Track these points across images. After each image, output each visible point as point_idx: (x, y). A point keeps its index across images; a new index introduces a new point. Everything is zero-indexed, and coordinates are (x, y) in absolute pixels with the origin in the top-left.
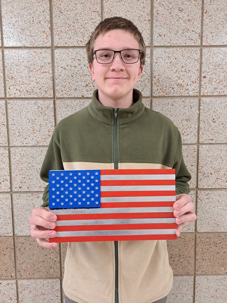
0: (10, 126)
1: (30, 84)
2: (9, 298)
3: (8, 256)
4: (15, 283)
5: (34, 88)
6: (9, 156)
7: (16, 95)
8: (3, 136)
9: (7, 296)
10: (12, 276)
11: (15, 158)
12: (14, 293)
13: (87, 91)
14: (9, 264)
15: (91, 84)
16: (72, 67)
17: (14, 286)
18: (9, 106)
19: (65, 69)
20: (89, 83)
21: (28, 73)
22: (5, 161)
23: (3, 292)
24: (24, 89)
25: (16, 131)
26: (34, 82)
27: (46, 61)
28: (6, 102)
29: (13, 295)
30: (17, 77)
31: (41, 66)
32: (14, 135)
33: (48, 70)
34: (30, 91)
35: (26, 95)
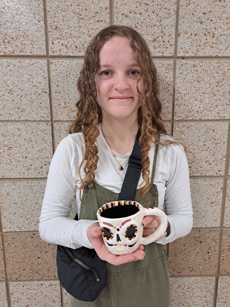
0: (53, 95)
1: (80, 37)
2: (51, 301)
3: (51, 253)
4: (59, 283)
5: (85, 42)
6: (53, 134)
7: (61, 52)
8: (44, 107)
9: (49, 298)
10: (55, 276)
11: (60, 136)
12: (57, 295)
13: (155, 48)
14: (51, 263)
15: (160, 38)
16: (136, 14)
17: (58, 288)
18: (52, 68)
19: (127, 16)
20: (158, 37)
21: (78, 22)
22: (47, 139)
23: (45, 294)
24: (73, 43)
25: (62, 101)
26: (86, 34)
27: (101, 5)
28: (48, 61)
29: (56, 297)
30: (63, 26)
31: (95, 12)
32: (58, 107)
33: (104, 18)
34: (79, 47)
35: (75, 52)
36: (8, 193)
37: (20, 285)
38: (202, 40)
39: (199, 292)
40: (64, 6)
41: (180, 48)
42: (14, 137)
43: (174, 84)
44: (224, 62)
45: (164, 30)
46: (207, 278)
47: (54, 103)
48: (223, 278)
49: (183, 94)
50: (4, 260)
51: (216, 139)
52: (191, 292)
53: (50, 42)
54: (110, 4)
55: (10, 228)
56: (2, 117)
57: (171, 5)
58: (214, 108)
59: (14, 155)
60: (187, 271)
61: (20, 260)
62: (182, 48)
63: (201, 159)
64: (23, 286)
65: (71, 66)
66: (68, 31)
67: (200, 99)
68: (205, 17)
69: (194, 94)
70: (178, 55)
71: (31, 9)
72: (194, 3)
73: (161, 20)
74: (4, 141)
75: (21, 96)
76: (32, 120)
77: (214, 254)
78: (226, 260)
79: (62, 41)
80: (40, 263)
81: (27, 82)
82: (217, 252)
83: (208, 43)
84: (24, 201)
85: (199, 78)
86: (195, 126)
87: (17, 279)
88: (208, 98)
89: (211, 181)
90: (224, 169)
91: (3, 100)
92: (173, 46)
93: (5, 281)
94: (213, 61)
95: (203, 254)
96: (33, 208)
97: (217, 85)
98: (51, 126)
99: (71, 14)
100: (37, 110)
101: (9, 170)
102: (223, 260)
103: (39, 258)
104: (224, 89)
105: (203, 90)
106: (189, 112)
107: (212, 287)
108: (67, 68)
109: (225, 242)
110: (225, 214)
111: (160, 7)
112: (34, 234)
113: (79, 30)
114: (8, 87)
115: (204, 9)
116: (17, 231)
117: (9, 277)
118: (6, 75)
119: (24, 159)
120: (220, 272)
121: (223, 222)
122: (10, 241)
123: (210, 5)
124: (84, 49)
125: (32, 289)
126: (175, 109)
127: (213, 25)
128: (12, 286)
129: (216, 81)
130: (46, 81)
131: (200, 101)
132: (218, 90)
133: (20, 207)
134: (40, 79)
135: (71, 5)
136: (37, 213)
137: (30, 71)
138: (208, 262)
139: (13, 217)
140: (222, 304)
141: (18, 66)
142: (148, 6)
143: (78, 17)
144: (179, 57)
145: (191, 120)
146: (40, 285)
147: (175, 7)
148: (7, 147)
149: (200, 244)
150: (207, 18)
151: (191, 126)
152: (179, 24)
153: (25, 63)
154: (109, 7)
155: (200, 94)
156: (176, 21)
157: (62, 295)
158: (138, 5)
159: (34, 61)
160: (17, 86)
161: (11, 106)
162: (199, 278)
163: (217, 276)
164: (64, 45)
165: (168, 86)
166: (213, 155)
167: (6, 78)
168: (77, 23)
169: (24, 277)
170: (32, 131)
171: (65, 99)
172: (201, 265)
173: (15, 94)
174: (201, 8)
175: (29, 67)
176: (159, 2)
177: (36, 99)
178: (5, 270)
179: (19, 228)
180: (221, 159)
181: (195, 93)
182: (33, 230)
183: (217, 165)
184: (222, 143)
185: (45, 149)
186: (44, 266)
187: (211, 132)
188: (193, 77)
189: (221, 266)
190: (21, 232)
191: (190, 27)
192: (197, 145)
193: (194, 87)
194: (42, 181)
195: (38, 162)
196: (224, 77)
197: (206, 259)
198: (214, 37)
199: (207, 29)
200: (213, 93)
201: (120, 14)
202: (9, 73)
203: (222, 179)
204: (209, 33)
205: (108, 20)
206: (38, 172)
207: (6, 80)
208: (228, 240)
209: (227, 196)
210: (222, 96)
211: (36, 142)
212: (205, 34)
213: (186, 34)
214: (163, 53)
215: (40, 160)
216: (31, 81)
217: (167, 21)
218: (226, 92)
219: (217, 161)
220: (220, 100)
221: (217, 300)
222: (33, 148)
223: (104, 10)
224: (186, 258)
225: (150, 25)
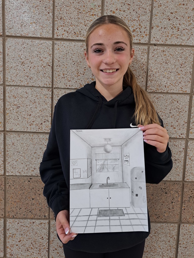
36: (13, 143)
37: (16, 222)
38: (170, 32)
39: (164, 237)
40: (68, 3)
41: (153, 37)
42: (22, 98)
43: (148, 64)
44: (186, 49)
45: (141, 24)
46: (170, 225)
47: (55, 74)
48: (184, 225)
49: (154, 72)
50: (5, 199)
51: (180, 108)
52: (157, 236)
53: (55, 28)
54: (102, 3)
55: (12, 172)
56: (14, 82)
57: (147, 6)
58: (178, 84)
59: (21, 113)
60: (154, 217)
61: (17, 200)
62: (155, 38)
63: (167, 124)
64: (18, 223)
65: (70, 47)
66: (70, 21)
67: (167, 77)
68: (172, 16)
69: (163, 73)
70: (152, 42)
71: (44, 4)
72: (164, 5)
73: (139, 16)
74: (14, 101)
75: (31, 67)
76: (37, 86)
77: (177, 204)
78: (187, 210)
79: (65, 28)
80: (34, 204)
81: (36, 57)
82: (180, 203)
83: (174, 35)
84: (26, 150)
85: (167, 61)
86: (163, 98)
87: (13, 217)
88: (174, 76)
89: (175, 142)
90: (186, 133)
91: (16, 70)
92: (148, 36)
93: (3, 218)
94: (178, 48)
95: (167, 204)
96: (32, 156)
97: (181, 66)
98: (51, 91)
99: (73, 9)
100: (42, 79)
101: (16, 124)
102: (184, 209)
103: (33, 199)
104: (186, 69)
105: (170, 70)
106: (159, 86)
107: (175, 233)
108: (67, 48)
109: (186, 194)
110: (186, 170)
111: (139, 7)
112: (31, 179)
113: (78, 21)
114: (21, 60)
115: (171, 10)
116: (17, 175)
117: (7, 214)
118: (20, 51)
119: (28, 117)
120: (181, 220)
121: (185, 177)
122: (11, 183)
123: (176, 7)
124: (81, 35)
125: (25, 227)
126: (148, 83)
127: (178, 22)
128: (9, 223)
129: (180, 63)
130: (50, 57)
131: (168, 78)
132: (181, 70)
133: (22, 155)
134: (46, 55)
135: (73, 2)
136: (35, 161)
137: (39, 49)
138: (172, 211)
139: (15, 164)
140: (183, 249)
141: (30, 45)
142: (129, 6)
143: (78, 11)
144: (152, 44)
145: (160, 93)
146: (32, 223)
147: (150, 8)
148: (16, 106)
149: (165, 194)
150: (174, 16)
151: (160, 97)
152: (153, 20)
153: (36, 43)
154: (101, 5)
155: (168, 73)
156: (150, 18)
157: (50, 233)
158: (122, 4)
159: (42, 41)
160: (28, 59)
161: (22, 74)
162: (164, 224)
163: (179, 224)
164: (66, 31)
165: (143, 65)
166: (177, 121)
167: (20, 53)
168: (77, 16)
169: (19, 215)
170: (36, 95)
171: (64, 71)
172: (166, 213)
173: (26, 66)
174: (169, 9)
175: (38, 46)
176: (139, 3)
177: (41, 70)
178: (5, 208)
179: (19, 173)
180: (184, 125)
181: (163, 71)
182: (30, 175)
183: (180, 129)
184: (184, 111)
185: (45, 109)
186: (36, 207)
187: (176, 102)
188: (162, 59)
189: (182, 215)
190: (20, 176)
191: (161, 22)
192: (165, 113)
193: (163, 67)
194: (41, 135)
195: (39, 120)
196: (186, 61)
197: (170, 208)
198: (179, 30)
199: (173, 24)
200: (177, 72)
201: (109, 11)
202: (23, 49)
203: (184, 141)
204: (175, 27)
205: (100, 14)
206: (39, 128)
207: (20, 55)
208: (189, 193)
209: (187, 155)
210: (185, 75)
211: (39, 103)
212: (172, 28)
213: (158, 27)
214: (140, 40)
215: (41, 118)
216: (39, 56)
217: (144, 17)
218: (188, 72)
219: (180, 126)
220: (183, 78)
221: (179, 245)
222: (36, 108)
223: (97, 7)
224: (153, 206)
225: (131, 20)
